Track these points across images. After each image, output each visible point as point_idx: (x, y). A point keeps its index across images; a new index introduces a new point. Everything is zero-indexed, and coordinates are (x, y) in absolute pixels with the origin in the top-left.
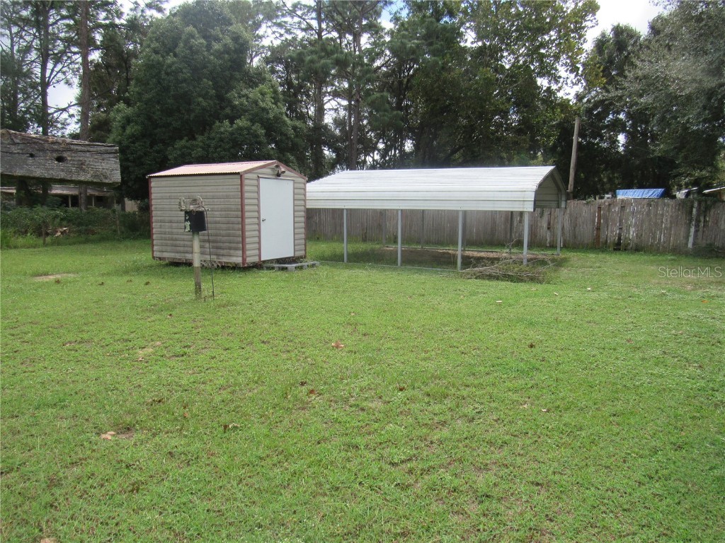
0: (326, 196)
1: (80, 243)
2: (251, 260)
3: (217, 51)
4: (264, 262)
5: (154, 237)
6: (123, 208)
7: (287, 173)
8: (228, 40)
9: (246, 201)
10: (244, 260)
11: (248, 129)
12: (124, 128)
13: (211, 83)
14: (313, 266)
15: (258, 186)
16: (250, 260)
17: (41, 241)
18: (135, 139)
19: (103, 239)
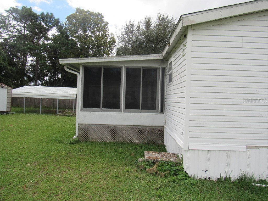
0: (17, 93)
7: (5, 86)
14: (13, 113)
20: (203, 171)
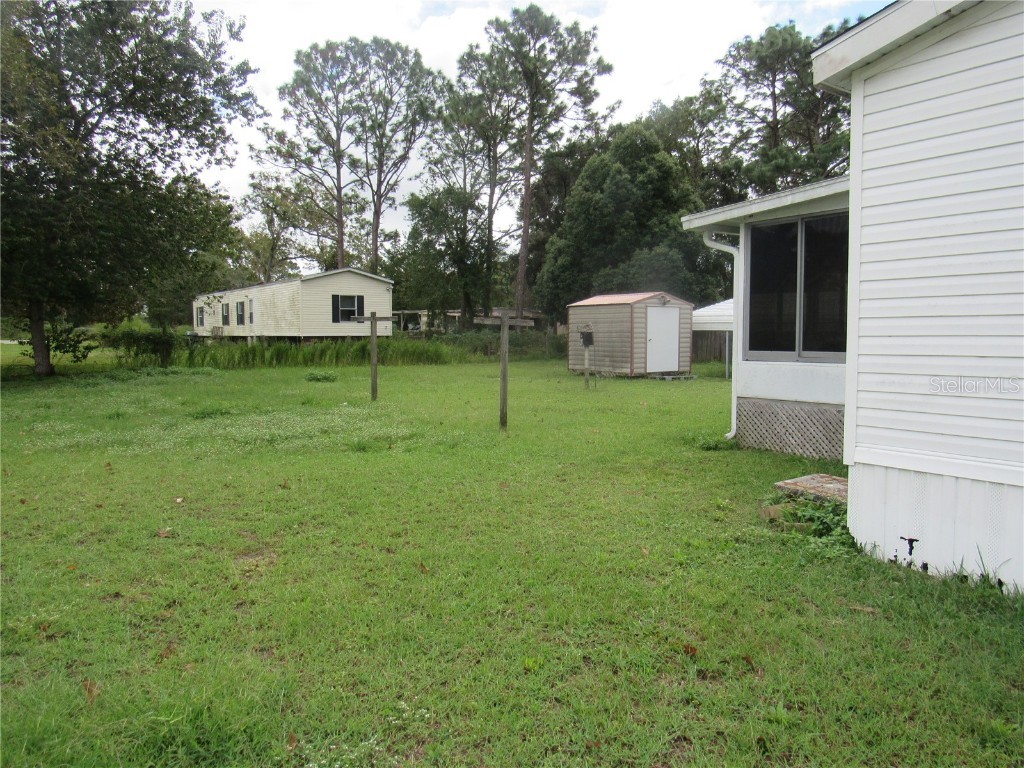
0: (714, 319)
1: (516, 361)
2: (638, 371)
3: (642, 182)
4: (650, 374)
5: (570, 357)
6: (555, 331)
7: (673, 301)
8: (652, 170)
9: (635, 325)
10: (632, 371)
11: (666, 255)
12: (556, 259)
13: (632, 214)
15: (646, 313)
16: (636, 371)
17: (486, 358)
18: (564, 268)
19: (535, 358)
20: (902, 538)
